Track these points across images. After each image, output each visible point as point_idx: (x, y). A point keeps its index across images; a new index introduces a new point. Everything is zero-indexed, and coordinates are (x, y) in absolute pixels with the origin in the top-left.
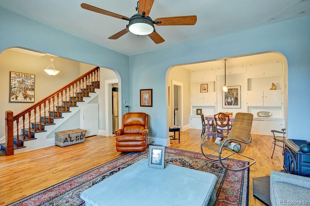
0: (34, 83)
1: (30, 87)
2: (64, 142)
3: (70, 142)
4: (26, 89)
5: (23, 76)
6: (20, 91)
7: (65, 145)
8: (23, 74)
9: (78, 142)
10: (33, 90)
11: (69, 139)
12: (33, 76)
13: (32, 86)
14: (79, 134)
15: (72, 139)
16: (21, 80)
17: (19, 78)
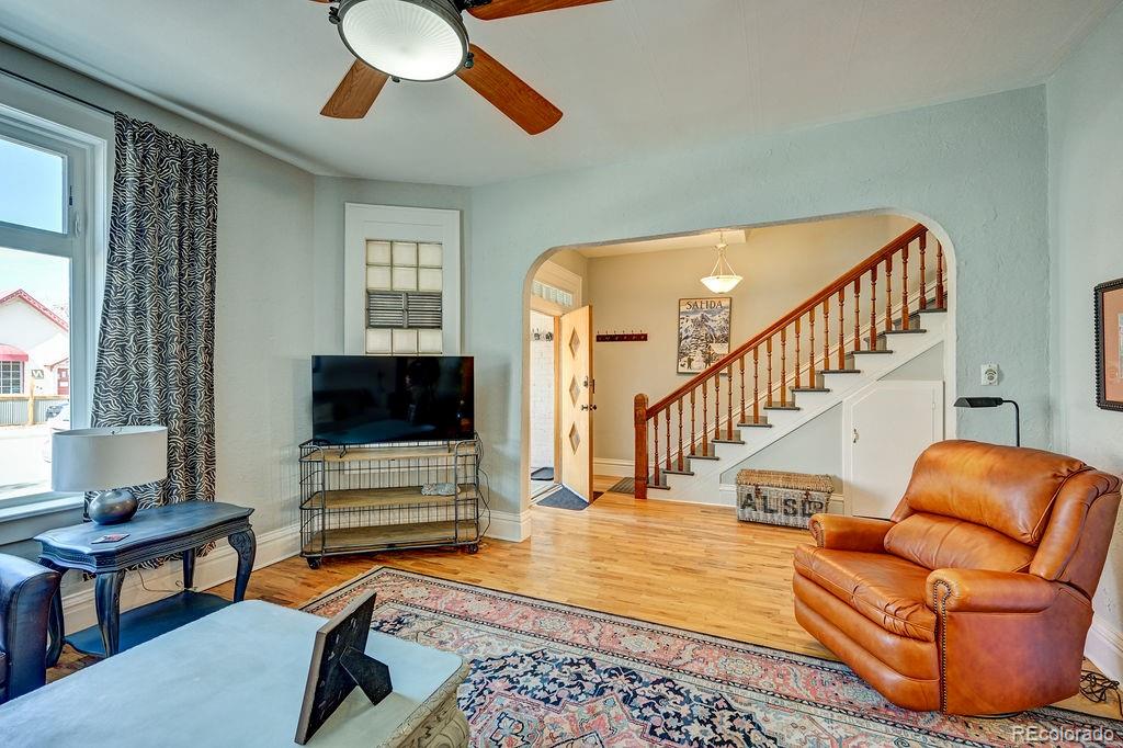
0: (729, 322)
1: (718, 334)
2: (743, 507)
3: (762, 513)
4: (710, 339)
5: (704, 306)
6: (697, 346)
7: (747, 516)
8: (704, 301)
9: (792, 521)
10: (726, 339)
11: (759, 502)
12: (726, 303)
13: (722, 329)
14: (798, 495)
15: (772, 505)
16: (699, 316)
17: (695, 312)
